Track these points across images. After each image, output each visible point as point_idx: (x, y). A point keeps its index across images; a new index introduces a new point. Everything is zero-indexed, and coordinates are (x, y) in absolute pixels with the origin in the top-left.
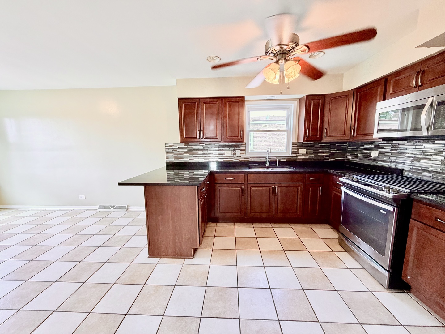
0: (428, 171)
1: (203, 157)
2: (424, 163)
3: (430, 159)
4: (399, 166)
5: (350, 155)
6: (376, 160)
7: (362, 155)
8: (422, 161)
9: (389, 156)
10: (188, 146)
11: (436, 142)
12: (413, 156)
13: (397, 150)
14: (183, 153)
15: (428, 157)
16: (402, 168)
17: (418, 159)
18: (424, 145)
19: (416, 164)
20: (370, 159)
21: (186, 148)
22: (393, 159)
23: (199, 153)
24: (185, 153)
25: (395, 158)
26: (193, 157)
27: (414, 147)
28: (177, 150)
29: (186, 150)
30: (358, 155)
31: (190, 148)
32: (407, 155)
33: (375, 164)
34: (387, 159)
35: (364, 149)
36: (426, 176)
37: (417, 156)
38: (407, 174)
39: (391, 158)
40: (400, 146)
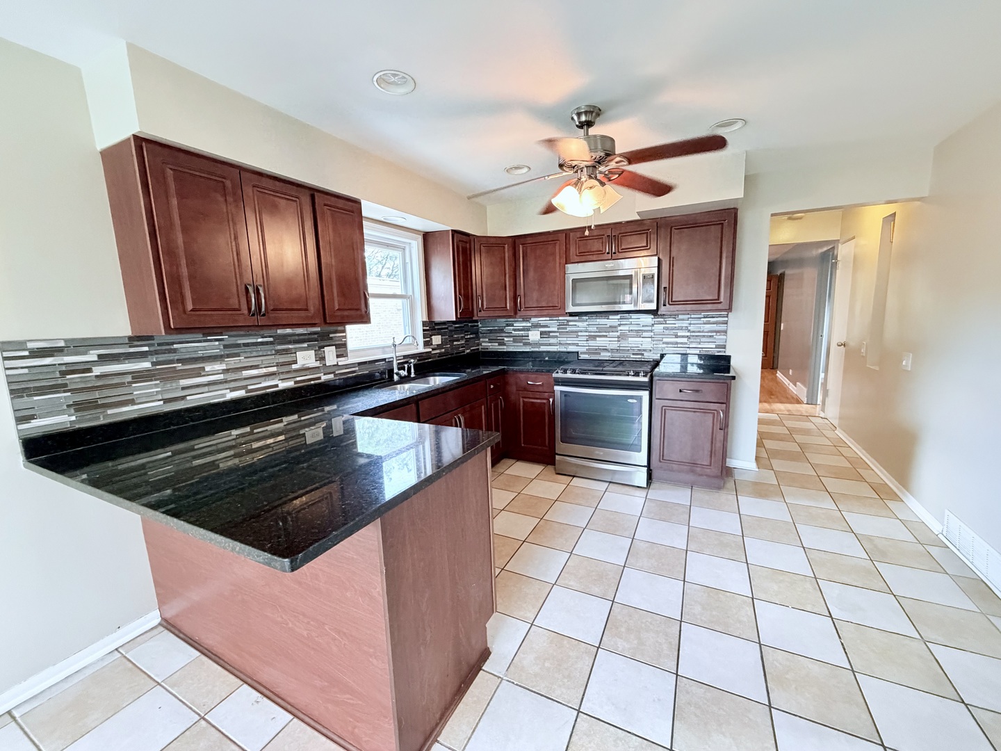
0: (606, 350)
1: (226, 382)
2: (600, 342)
3: (606, 336)
4: (572, 349)
5: (487, 340)
6: (538, 344)
7: (512, 339)
8: (598, 339)
9: (556, 337)
10: (153, 345)
11: (610, 317)
12: (587, 334)
13: (566, 328)
14: (129, 378)
15: (605, 334)
16: (576, 350)
17: (594, 338)
18: (598, 320)
19: (591, 343)
20: (529, 344)
21: (143, 355)
22: (563, 340)
23: (207, 369)
24: (139, 376)
25: (565, 339)
26: (183, 388)
27: (587, 323)
28: (89, 370)
29: (146, 365)
30: (503, 339)
31: (164, 352)
32: (579, 334)
33: (537, 349)
34: (552, 341)
35: (515, 330)
36: (605, 356)
37: (592, 334)
38: (582, 357)
39: (559, 339)
40: (571, 323)
